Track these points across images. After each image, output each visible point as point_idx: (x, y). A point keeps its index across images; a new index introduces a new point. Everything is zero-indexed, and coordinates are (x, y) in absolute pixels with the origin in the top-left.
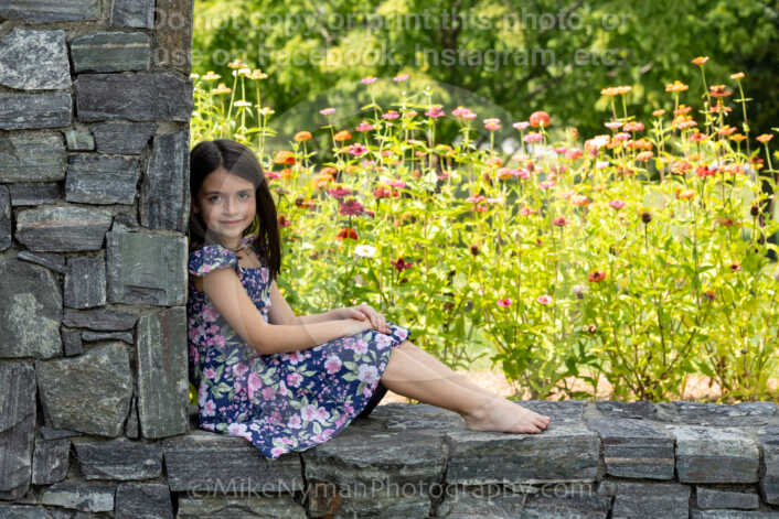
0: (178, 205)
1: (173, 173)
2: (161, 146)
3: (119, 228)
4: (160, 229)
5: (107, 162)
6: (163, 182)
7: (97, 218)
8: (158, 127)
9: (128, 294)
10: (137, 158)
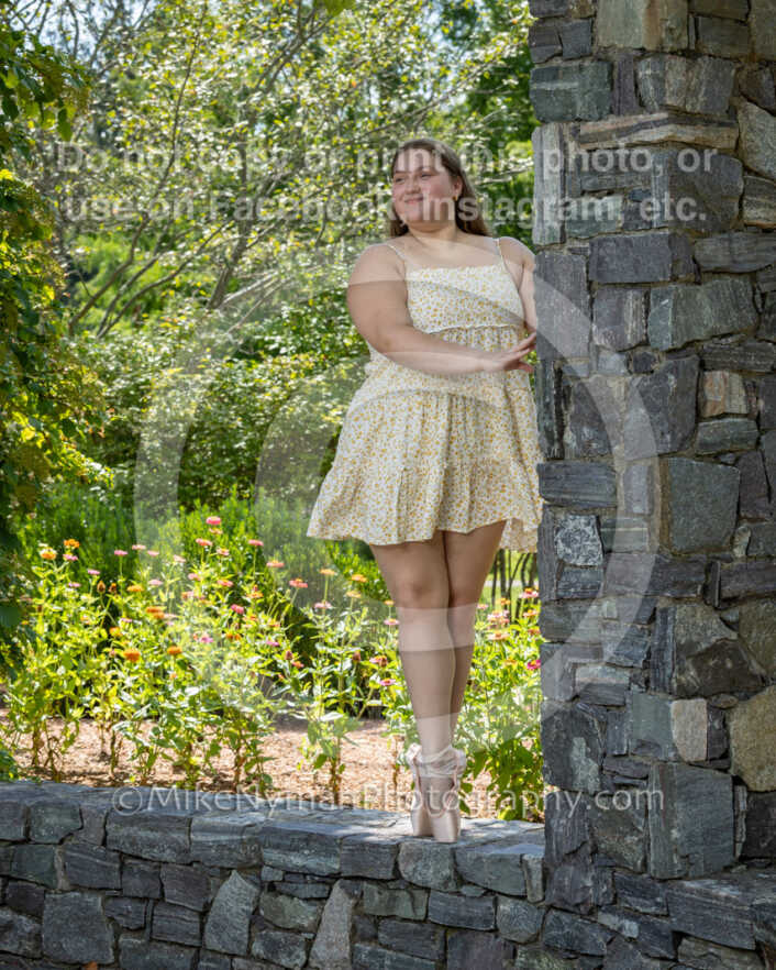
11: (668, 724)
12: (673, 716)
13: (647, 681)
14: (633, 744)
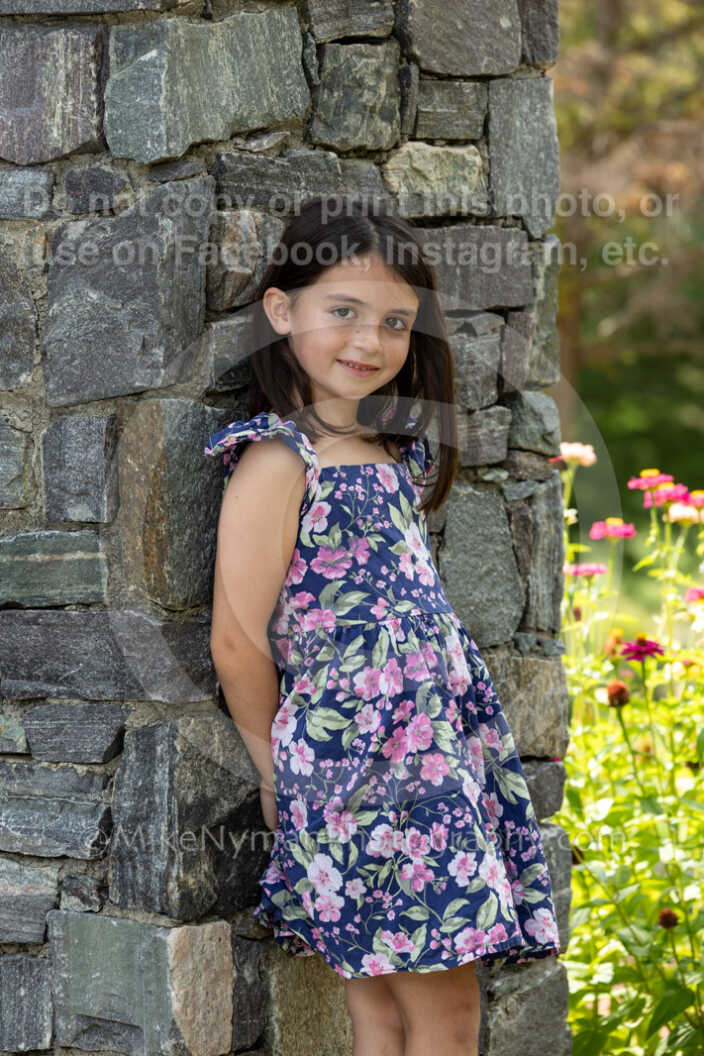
0: (159, 865)
1: (151, 803)
2: (137, 748)
3: (70, 902)
4: (134, 910)
5: (49, 778)
6: (135, 820)
7: (34, 883)
8: (129, 711)
9: (84, 1032)
10: (98, 769)
11: (161, 980)
12: (172, 963)
13: (102, 888)
14: (68, 1026)
